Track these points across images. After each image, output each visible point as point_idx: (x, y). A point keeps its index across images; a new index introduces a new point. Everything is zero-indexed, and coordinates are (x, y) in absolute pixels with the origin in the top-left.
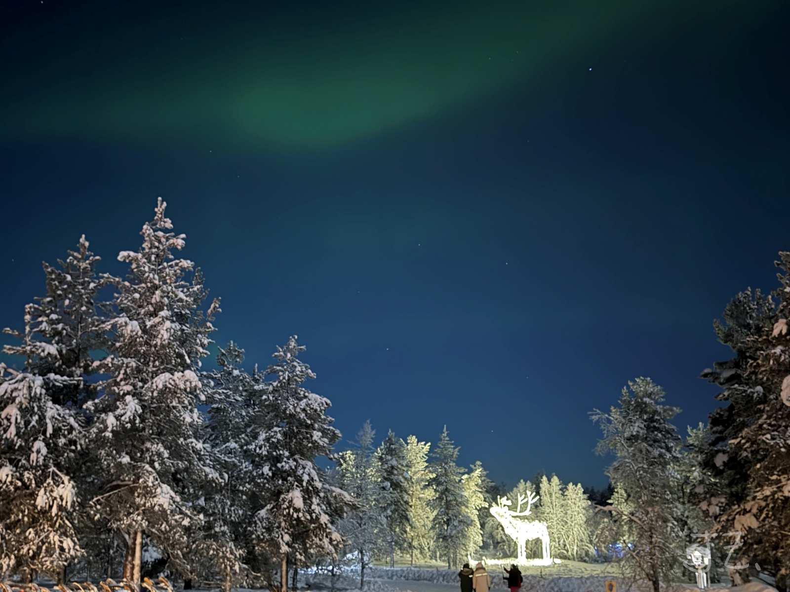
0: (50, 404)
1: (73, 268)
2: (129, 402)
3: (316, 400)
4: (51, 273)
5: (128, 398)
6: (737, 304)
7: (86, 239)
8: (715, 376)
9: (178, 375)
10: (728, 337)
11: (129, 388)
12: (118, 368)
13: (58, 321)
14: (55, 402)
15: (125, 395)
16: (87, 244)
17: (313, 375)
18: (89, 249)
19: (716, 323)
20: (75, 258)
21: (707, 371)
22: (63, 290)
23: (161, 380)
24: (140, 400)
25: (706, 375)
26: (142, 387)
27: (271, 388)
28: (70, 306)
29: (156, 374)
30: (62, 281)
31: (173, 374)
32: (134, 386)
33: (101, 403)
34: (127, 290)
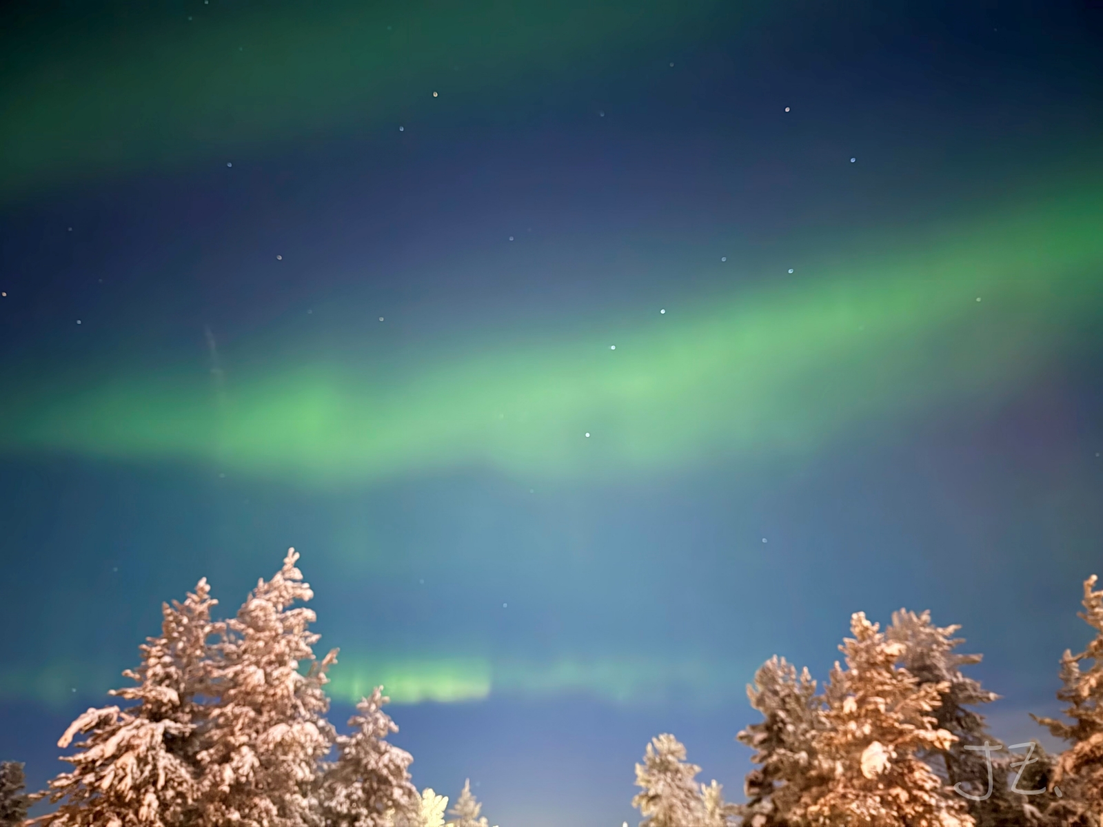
0: (162, 753)
1: (189, 610)
2: (246, 755)
3: (400, 756)
4: (169, 615)
5: (245, 750)
6: (766, 671)
7: (207, 582)
8: (749, 738)
9: (296, 727)
10: (760, 701)
11: (244, 739)
12: (237, 717)
13: (171, 664)
14: (169, 750)
15: (241, 746)
16: (207, 588)
17: (395, 728)
18: (208, 593)
19: (749, 687)
20: (193, 601)
21: (742, 733)
22: (179, 632)
23: (278, 732)
24: (256, 752)
25: (742, 738)
26: (256, 739)
27: (354, 741)
28: (184, 650)
29: (269, 724)
30: (179, 623)
31: (291, 726)
32: (249, 735)
33: (216, 753)
34: (252, 639)
